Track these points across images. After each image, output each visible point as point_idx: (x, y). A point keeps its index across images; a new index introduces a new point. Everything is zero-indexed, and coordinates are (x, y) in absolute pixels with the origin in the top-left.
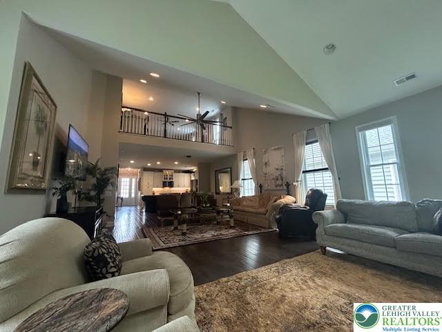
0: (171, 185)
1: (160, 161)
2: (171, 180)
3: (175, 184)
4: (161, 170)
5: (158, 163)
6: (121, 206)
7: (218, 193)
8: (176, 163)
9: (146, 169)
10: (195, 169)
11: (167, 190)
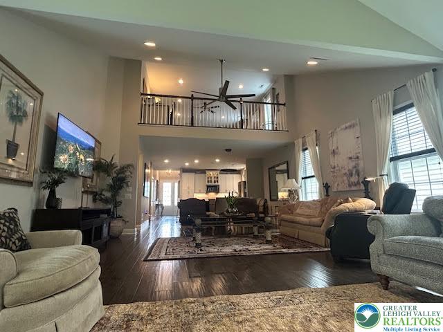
0: (216, 189)
1: (199, 159)
2: (216, 184)
3: (221, 189)
4: (203, 172)
5: (196, 161)
6: (162, 216)
7: (276, 200)
8: (217, 160)
9: (185, 170)
10: (243, 167)
11: (212, 196)
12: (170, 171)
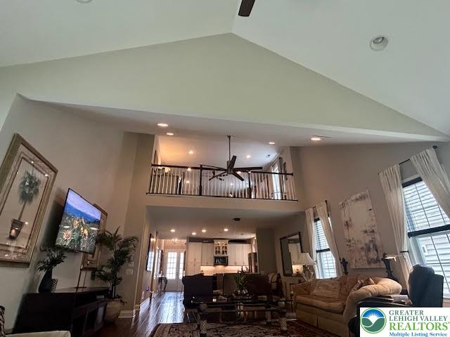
0: (224, 261)
2: (225, 255)
3: (230, 261)
4: (211, 241)
5: (204, 231)
6: (165, 291)
8: (226, 230)
9: (192, 240)
10: (253, 236)
11: (220, 269)
12: (176, 240)
